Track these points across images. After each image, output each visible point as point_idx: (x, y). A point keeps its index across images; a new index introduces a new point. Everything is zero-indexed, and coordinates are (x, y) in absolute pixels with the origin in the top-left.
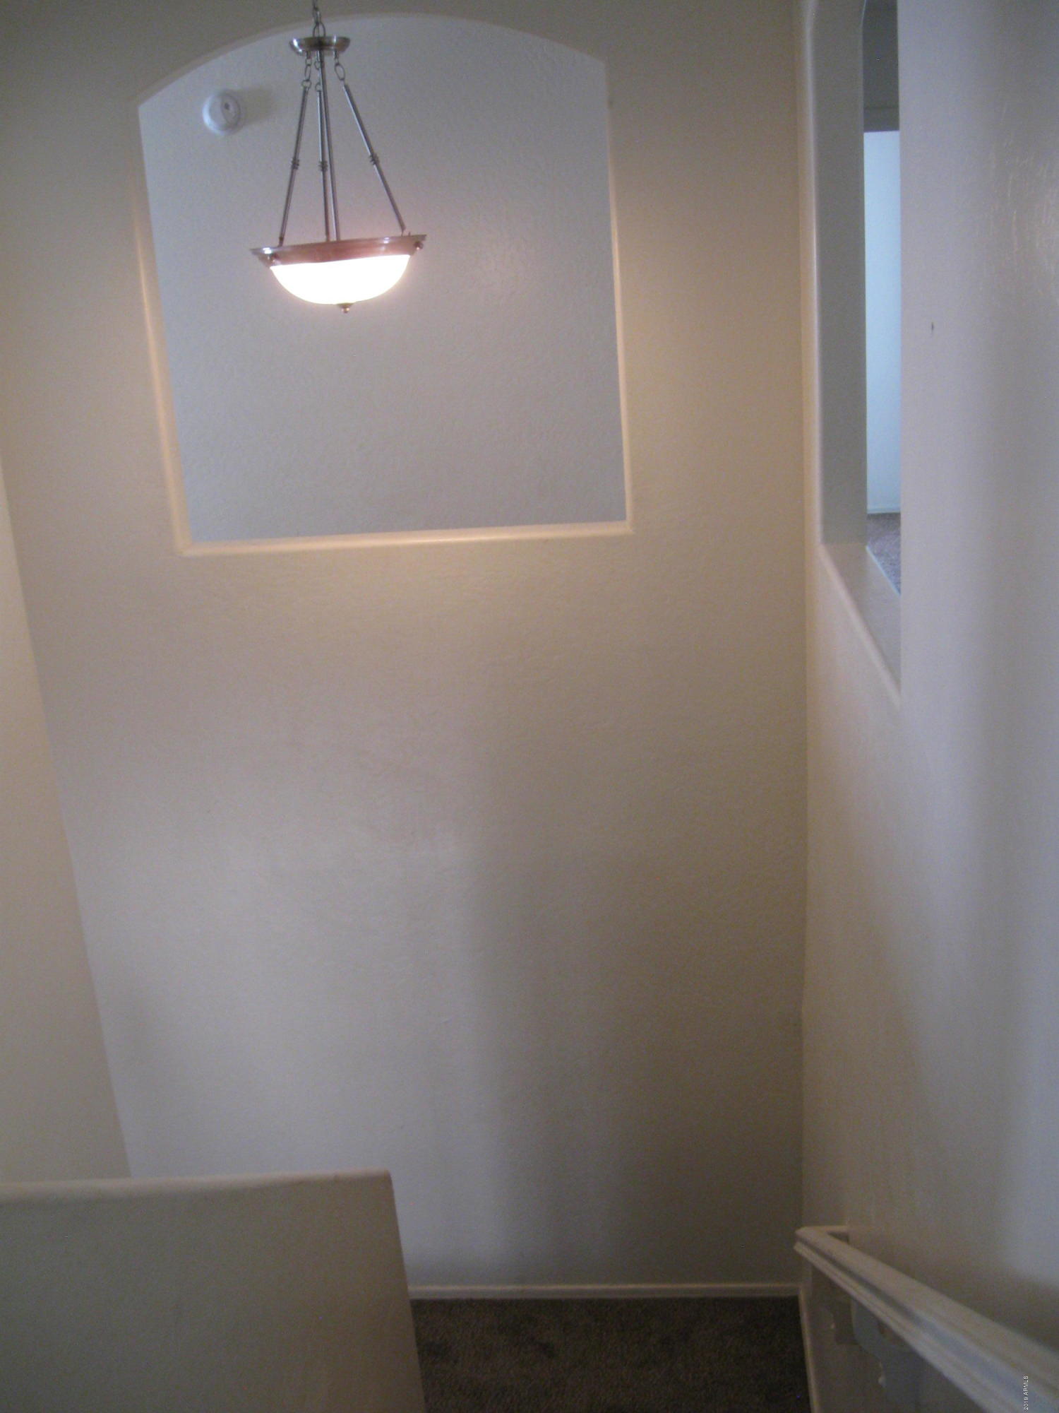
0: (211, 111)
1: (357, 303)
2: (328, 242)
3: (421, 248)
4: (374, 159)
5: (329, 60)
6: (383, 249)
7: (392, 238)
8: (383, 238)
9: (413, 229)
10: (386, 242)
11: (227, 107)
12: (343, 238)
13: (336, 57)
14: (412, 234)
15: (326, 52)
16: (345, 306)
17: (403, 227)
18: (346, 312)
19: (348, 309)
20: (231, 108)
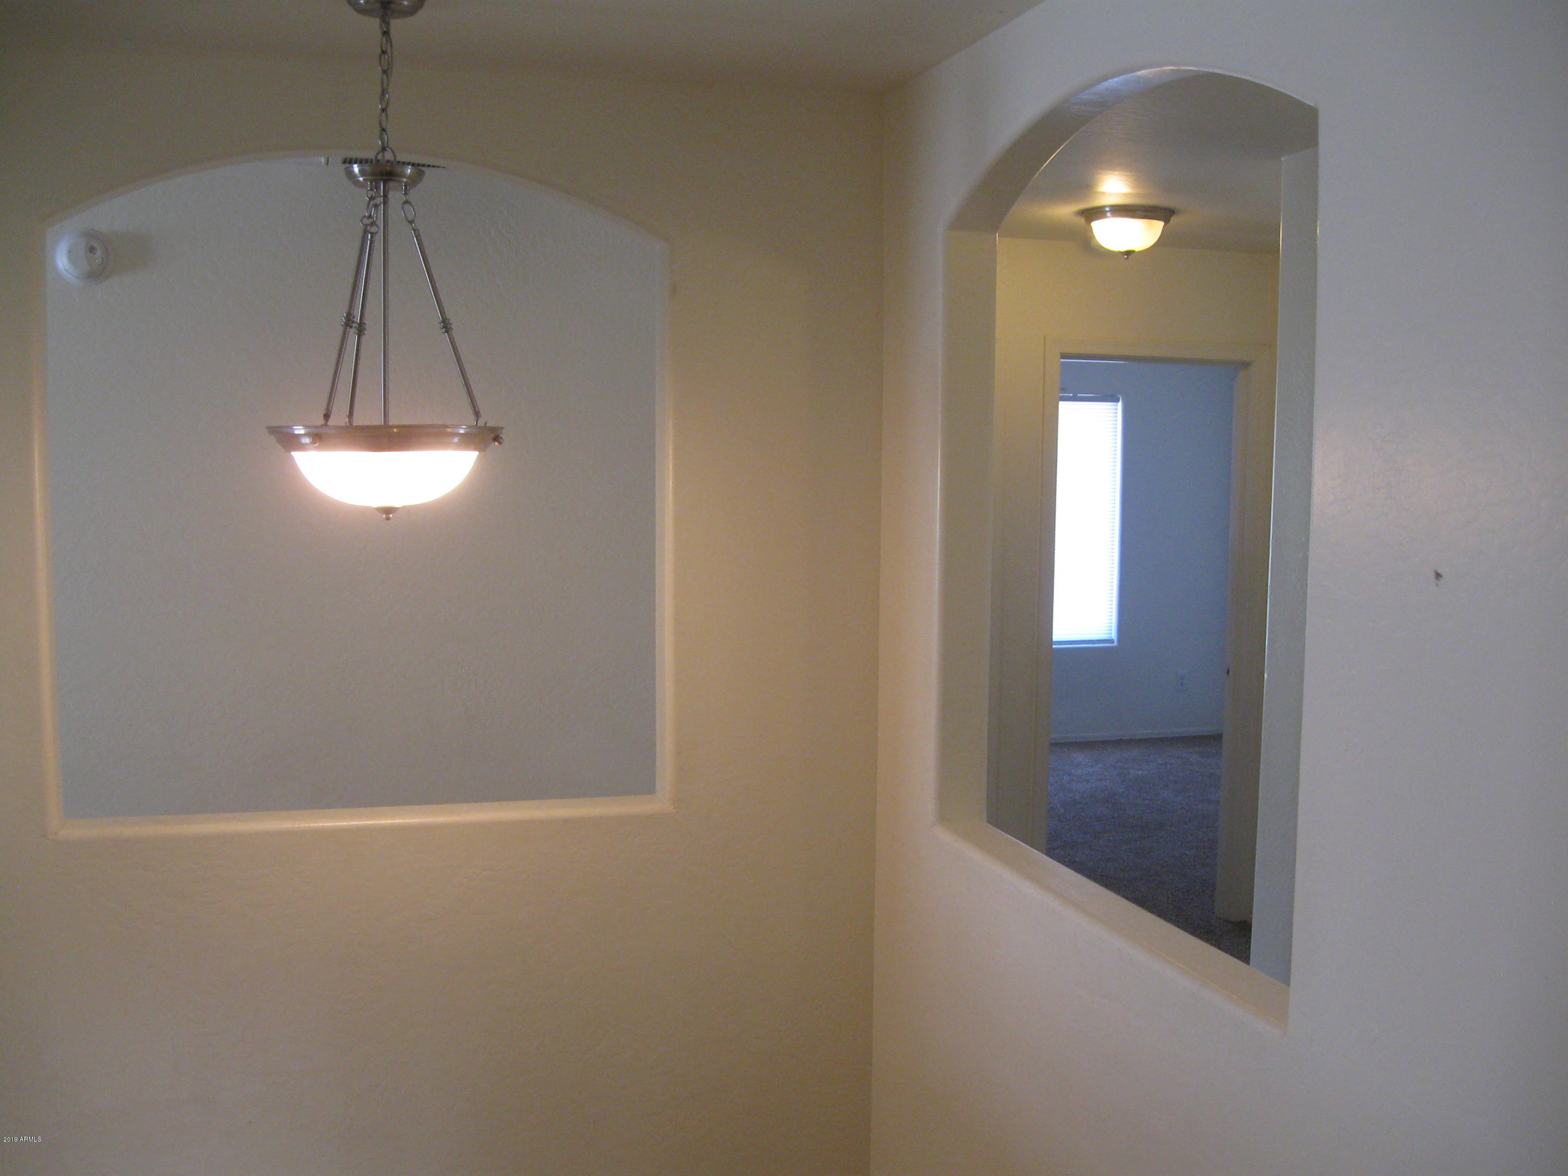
0: (70, 253)
1: (404, 507)
2: (386, 426)
3: (500, 443)
4: (446, 326)
5: (396, 197)
6: (456, 440)
7: (469, 427)
8: (458, 426)
9: (489, 419)
10: (462, 431)
11: (92, 250)
12: (393, 421)
13: (406, 194)
14: (488, 425)
15: (391, 184)
16: (388, 511)
17: (477, 414)
18: (388, 519)
19: (391, 516)
20: (99, 253)
